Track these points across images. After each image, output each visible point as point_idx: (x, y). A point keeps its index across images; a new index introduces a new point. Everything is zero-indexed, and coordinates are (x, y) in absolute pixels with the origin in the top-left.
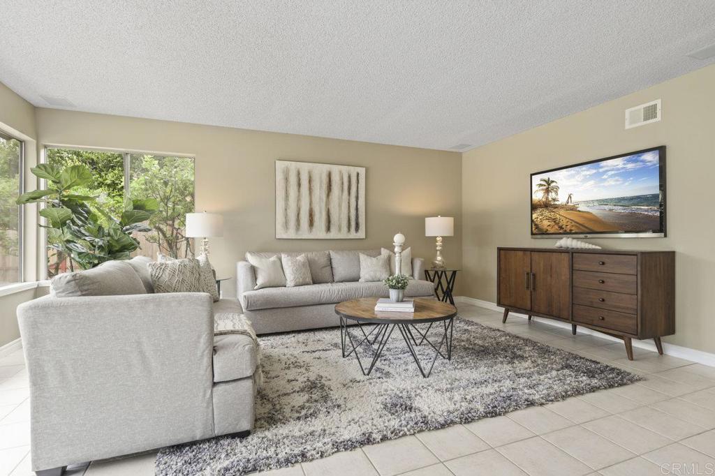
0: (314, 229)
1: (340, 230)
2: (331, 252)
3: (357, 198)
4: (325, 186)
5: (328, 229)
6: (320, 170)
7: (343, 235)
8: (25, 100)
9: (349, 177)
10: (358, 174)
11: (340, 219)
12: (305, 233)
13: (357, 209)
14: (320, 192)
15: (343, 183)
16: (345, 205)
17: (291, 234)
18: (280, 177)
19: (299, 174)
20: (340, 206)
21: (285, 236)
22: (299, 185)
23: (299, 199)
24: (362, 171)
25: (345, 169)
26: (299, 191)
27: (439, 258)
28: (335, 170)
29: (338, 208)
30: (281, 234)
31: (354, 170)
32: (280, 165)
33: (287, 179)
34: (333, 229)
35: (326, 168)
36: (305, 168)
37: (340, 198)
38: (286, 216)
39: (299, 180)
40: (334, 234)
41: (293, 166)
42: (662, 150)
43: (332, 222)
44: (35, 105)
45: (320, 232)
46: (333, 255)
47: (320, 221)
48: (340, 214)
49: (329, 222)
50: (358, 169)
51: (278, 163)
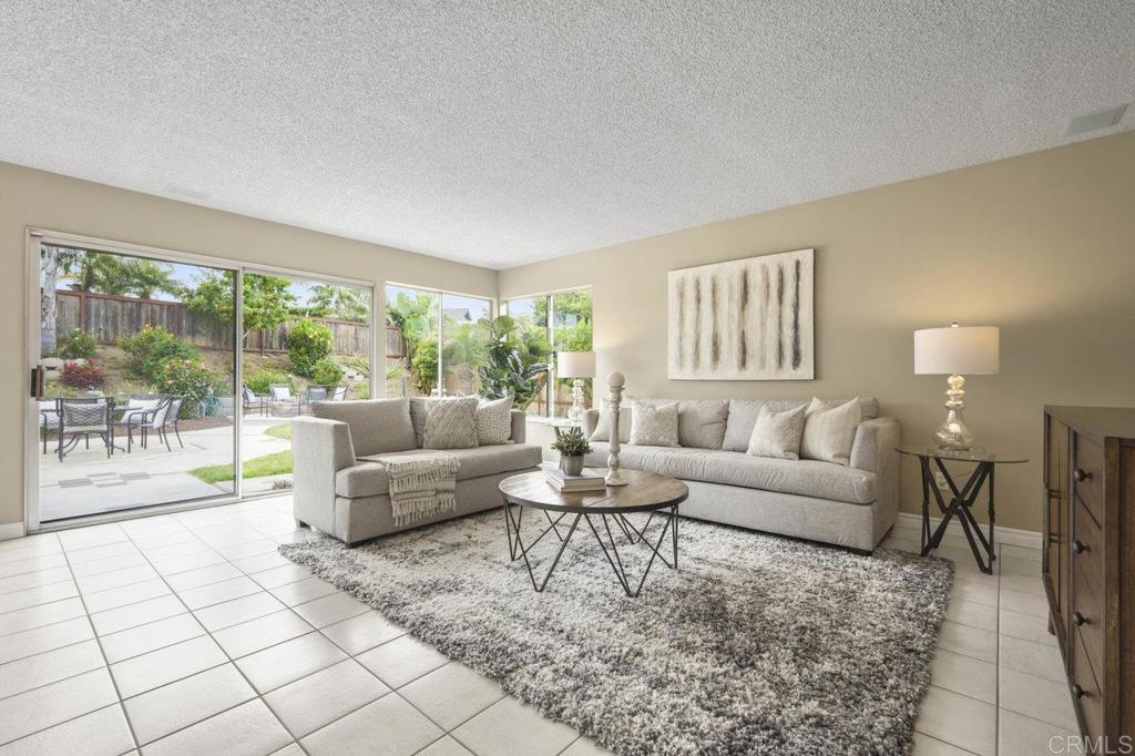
0: (720, 365)
1: (763, 364)
2: (732, 401)
3: (796, 307)
4: (737, 296)
5: (743, 363)
6: (729, 272)
7: (770, 372)
8: (484, 269)
9: (781, 273)
10: (798, 264)
11: (763, 347)
12: (706, 372)
13: (796, 326)
14: (729, 306)
15: (768, 286)
16: (772, 323)
17: (688, 373)
18: (673, 293)
19: (698, 283)
20: (763, 324)
21: (678, 377)
22: (699, 300)
23: (698, 321)
24: (807, 257)
25: (772, 261)
26: (698, 309)
27: (955, 428)
28: (754, 265)
29: (759, 329)
30: (674, 373)
31: (788, 260)
32: (673, 277)
33: (682, 295)
34: (750, 362)
35: (738, 265)
36: (706, 273)
37: (764, 312)
38: (681, 348)
39: (698, 291)
40: (752, 372)
41: (690, 274)
43: (750, 351)
44: (496, 268)
45: (728, 369)
46: (734, 409)
47: (730, 352)
48: (763, 338)
49: (744, 352)
50: (799, 255)
51: (670, 273)
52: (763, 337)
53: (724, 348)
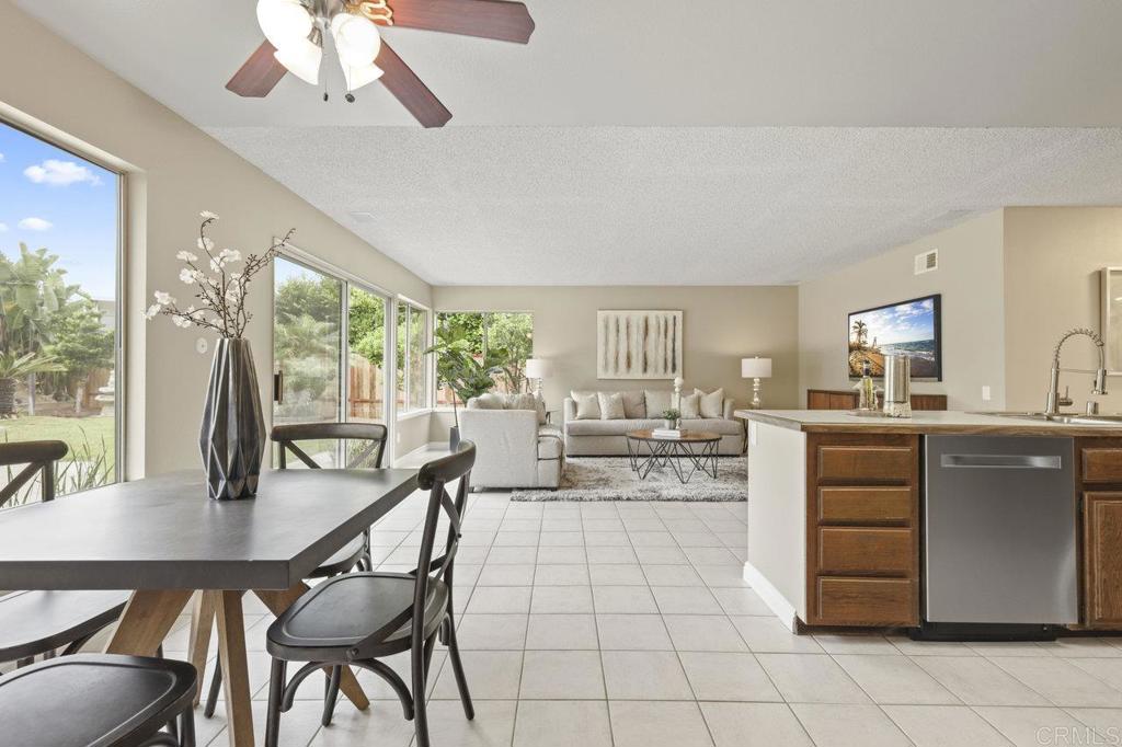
0: (631, 371)
1: (656, 371)
2: (646, 392)
3: (674, 340)
4: (642, 331)
5: (645, 370)
6: (637, 317)
7: (660, 375)
9: (666, 322)
10: (675, 318)
11: (656, 360)
12: (623, 374)
13: (674, 351)
14: (637, 336)
15: (659, 327)
16: (661, 348)
17: (611, 375)
18: (600, 325)
19: (617, 321)
20: (656, 348)
21: (603, 377)
22: (618, 331)
23: (618, 342)
24: (679, 314)
25: (661, 314)
26: (618, 336)
27: (756, 399)
28: (652, 315)
29: (654, 350)
30: (601, 375)
31: (670, 314)
32: (601, 315)
33: (607, 327)
34: (649, 370)
35: (643, 314)
36: (623, 315)
37: (657, 341)
38: (606, 359)
39: (618, 326)
40: (650, 375)
41: (612, 314)
42: (937, 299)
43: (649, 363)
44: (432, 283)
45: (636, 373)
46: (648, 394)
47: (637, 363)
49: (646, 364)
50: (675, 313)
51: (599, 312)
52: (656, 357)
53: (634, 361)
